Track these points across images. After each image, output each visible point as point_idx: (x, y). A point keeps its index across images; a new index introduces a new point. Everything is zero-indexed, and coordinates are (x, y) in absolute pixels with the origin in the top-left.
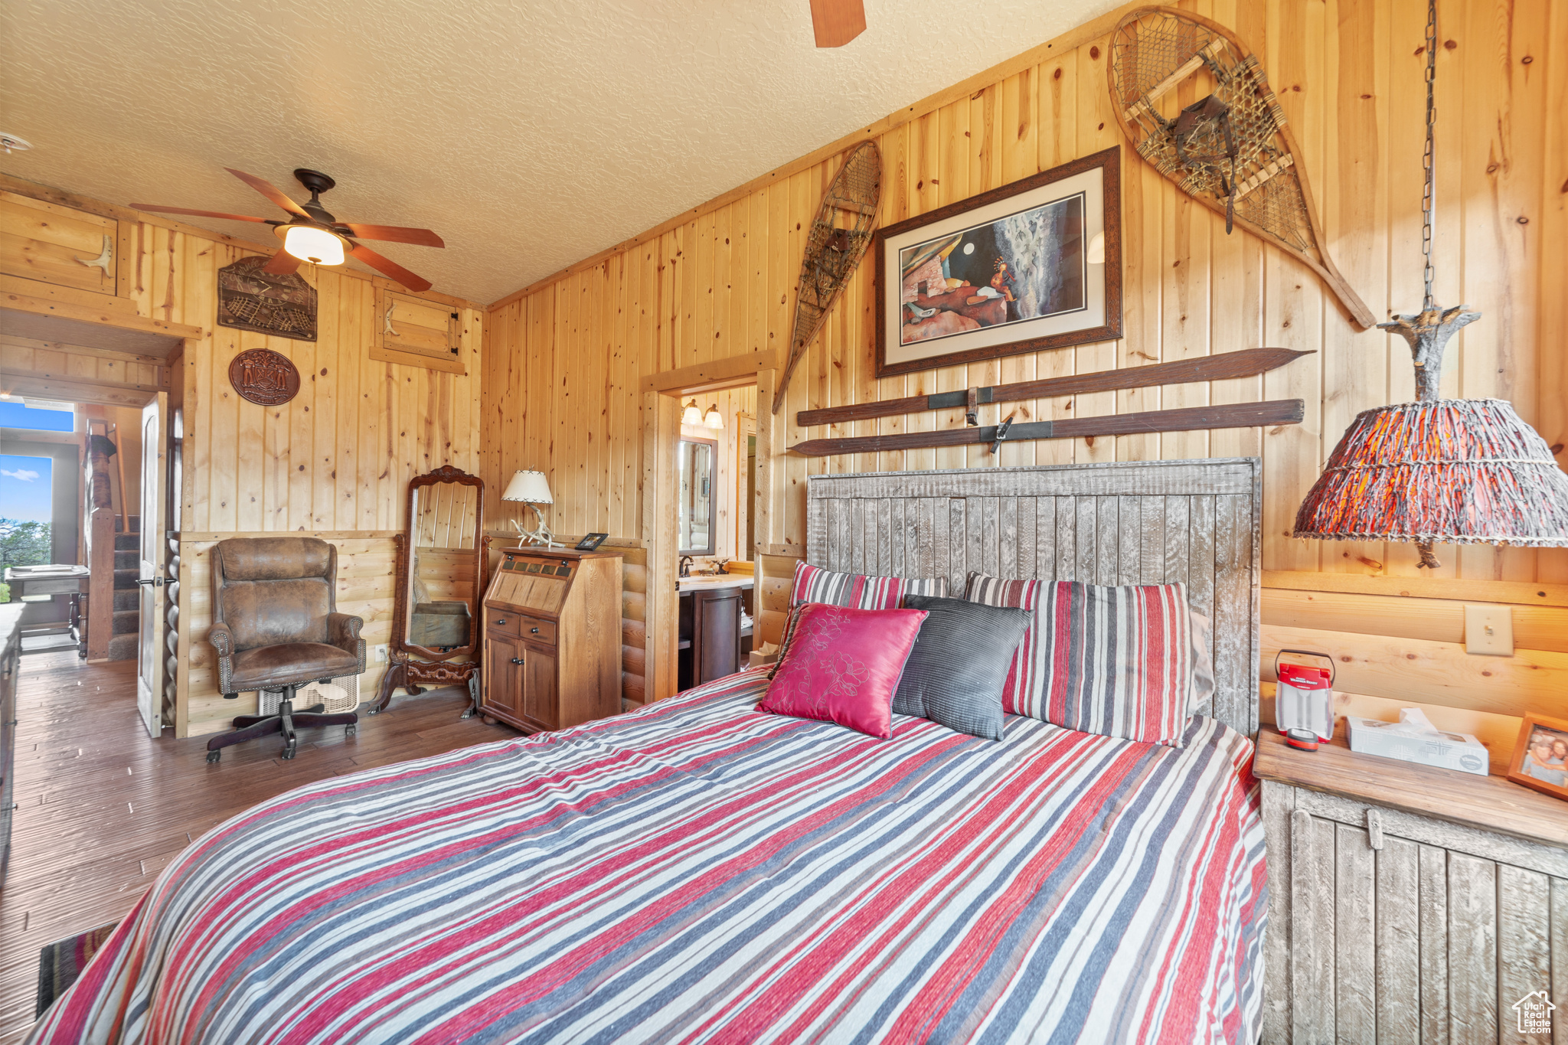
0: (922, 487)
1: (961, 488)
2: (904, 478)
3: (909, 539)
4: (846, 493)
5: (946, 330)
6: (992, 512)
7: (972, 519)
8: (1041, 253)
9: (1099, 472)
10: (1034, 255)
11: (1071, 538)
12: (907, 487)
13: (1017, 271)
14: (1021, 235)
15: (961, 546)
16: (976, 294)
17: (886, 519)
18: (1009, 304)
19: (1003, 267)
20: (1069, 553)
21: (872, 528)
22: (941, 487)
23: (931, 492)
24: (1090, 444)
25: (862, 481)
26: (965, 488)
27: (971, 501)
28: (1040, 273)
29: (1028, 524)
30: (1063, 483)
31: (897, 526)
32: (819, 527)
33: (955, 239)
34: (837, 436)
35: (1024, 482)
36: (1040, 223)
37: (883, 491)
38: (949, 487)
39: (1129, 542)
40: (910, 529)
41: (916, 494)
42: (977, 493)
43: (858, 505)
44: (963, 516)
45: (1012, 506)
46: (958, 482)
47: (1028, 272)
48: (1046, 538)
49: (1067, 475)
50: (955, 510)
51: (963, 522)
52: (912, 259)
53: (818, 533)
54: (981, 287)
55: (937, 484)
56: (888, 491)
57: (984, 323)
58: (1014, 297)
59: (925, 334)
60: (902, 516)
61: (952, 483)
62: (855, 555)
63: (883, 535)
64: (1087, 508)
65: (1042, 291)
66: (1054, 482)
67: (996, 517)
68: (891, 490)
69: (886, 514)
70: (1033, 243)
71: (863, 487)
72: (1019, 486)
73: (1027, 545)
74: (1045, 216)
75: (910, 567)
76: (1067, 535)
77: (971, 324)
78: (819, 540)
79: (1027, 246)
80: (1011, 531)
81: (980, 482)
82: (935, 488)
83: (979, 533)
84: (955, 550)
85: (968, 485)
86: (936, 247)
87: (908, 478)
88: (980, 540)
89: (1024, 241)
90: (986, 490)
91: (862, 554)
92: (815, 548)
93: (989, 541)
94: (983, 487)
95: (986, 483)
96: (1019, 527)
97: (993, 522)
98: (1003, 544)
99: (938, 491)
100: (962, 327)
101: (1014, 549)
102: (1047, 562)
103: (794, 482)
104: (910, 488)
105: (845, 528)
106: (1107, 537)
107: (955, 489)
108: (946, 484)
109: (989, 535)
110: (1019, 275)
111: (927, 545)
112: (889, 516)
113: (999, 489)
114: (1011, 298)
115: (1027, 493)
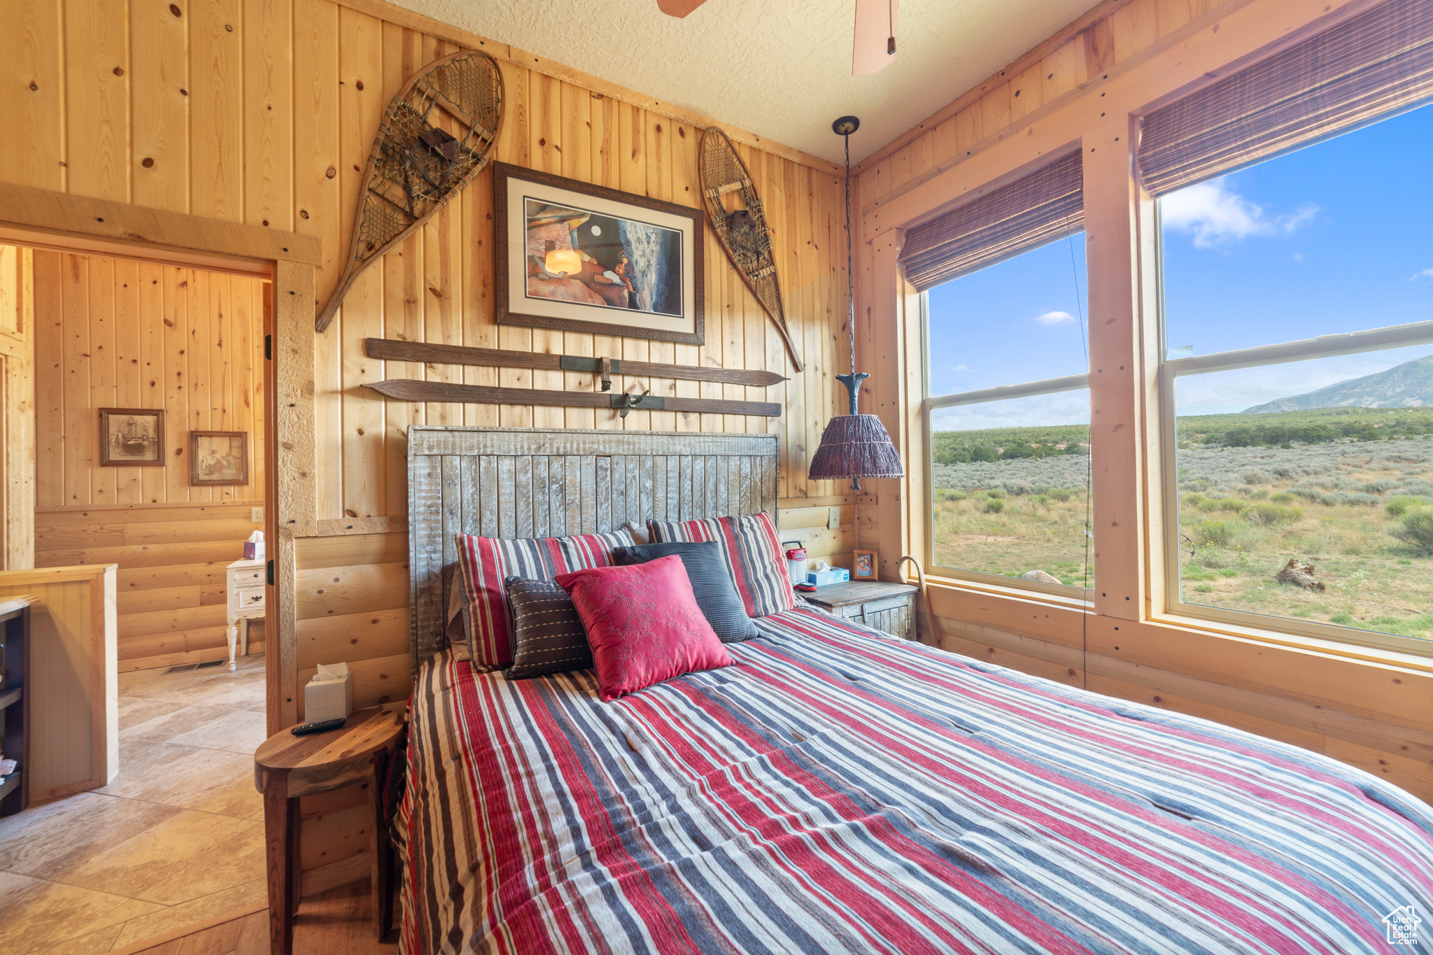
0: (568, 445)
1: (607, 447)
2: (549, 436)
3: (553, 497)
4: (471, 448)
5: (575, 297)
6: (634, 469)
7: (617, 475)
8: (654, 261)
9: (707, 439)
10: (649, 261)
11: (690, 487)
12: (551, 444)
13: (636, 269)
14: (639, 240)
15: (606, 499)
16: (602, 275)
17: (524, 478)
18: (630, 292)
19: (625, 261)
20: (688, 499)
21: (507, 488)
22: (587, 446)
23: (578, 450)
24: (686, 418)
25: (495, 436)
26: (610, 447)
27: (615, 459)
28: (653, 278)
29: (661, 477)
30: (685, 445)
31: (541, 485)
32: (427, 491)
33: (583, 215)
34: (438, 379)
35: (658, 444)
36: (653, 238)
37: (522, 447)
38: (595, 446)
39: (722, 487)
40: (554, 487)
41: (561, 452)
42: (621, 452)
43: (489, 463)
44: (609, 473)
45: (649, 463)
46: (604, 442)
47: (644, 274)
48: (673, 488)
49: (688, 440)
50: (601, 467)
51: (609, 478)
52: (538, 213)
53: (425, 498)
54: (607, 269)
55: (584, 443)
56: (529, 449)
57: (610, 303)
58: (634, 289)
59: (553, 293)
60: (546, 474)
61: (598, 443)
62: (484, 520)
63: (523, 496)
64: (699, 464)
65: (654, 292)
66: (679, 446)
67: (637, 472)
68: (533, 447)
69: (527, 472)
70: (648, 251)
71: (496, 443)
72: (655, 447)
73: (660, 494)
74: (656, 234)
75: (555, 525)
76: (687, 485)
77: (599, 300)
78: (430, 507)
79: (644, 252)
80: (649, 484)
81: (623, 443)
82: (582, 446)
83: (622, 487)
84: (601, 504)
85: (613, 445)
86: (565, 213)
87: (553, 435)
88: (624, 494)
89: (641, 247)
90: (628, 449)
91: (495, 518)
92: (421, 517)
93: (633, 492)
94: (626, 446)
95: (629, 443)
96: (654, 480)
97: (634, 477)
98: (642, 495)
99: (584, 449)
100: (589, 299)
101: (651, 499)
102: (675, 506)
103: (361, 432)
104: (555, 446)
105: (469, 490)
106: (711, 485)
107: (601, 448)
108: (593, 443)
109: (631, 488)
110: (638, 274)
111: (573, 502)
112: (530, 475)
113: (639, 448)
114: (632, 290)
115: (660, 453)
